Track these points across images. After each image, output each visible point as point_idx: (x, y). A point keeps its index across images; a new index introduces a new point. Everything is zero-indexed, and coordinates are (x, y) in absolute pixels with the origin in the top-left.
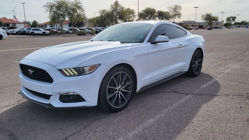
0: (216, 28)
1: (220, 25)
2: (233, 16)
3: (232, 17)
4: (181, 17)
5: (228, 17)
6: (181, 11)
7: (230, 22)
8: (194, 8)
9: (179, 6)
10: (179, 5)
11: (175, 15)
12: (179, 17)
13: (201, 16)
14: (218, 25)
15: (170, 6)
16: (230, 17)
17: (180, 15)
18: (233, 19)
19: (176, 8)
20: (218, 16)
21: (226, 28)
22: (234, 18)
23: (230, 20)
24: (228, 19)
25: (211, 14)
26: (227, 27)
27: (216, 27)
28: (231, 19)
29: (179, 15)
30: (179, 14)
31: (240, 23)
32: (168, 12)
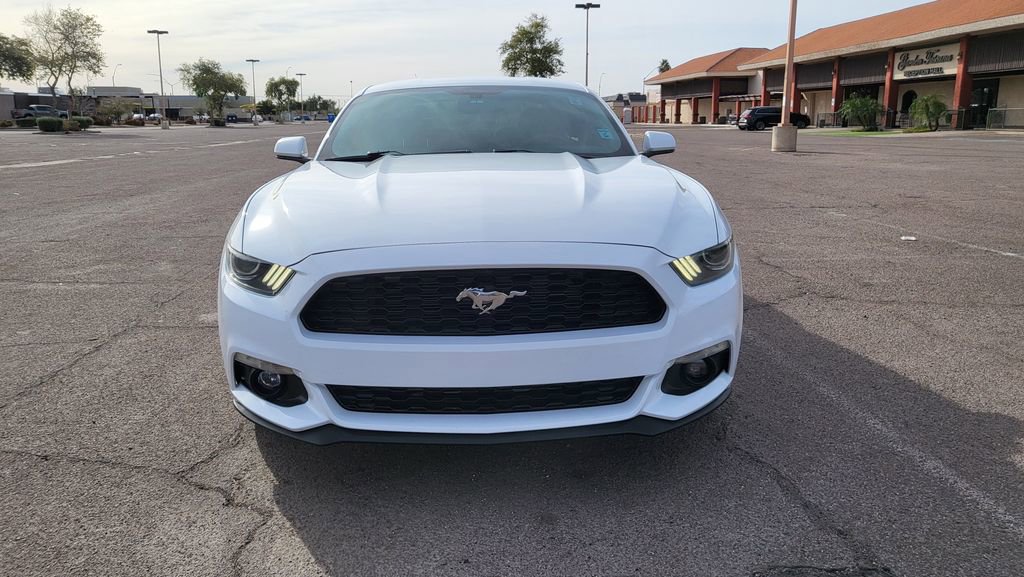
0: (235, 122)
1: (243, 110)
2: (290, 77)
3: (283, 81)
4: (104, 70)
5: (273, 79)
6: (97, 40)
7: (280, 98)
8: (149, 32)
9: (88, 20)
10: (86, 12)
11: (75, 57)
12: (90, 68)
13: (177, 67)
14: (237, 110)
15: (41, 11)
16: (277, 79)
17: (94, 58)
18: (288, 89)
19: (74, 28)
20: (240, 75)
21: (264, 120)
22: (292, 86)
23: (281, 94)
24: (273, 88)
25: (216, 66)
26: (267, 117)
27: (232, 117)
28: (283, 88)
29: (91, 58)
30: (89, 54)
31: (305, 106)
32: (22, 42)
